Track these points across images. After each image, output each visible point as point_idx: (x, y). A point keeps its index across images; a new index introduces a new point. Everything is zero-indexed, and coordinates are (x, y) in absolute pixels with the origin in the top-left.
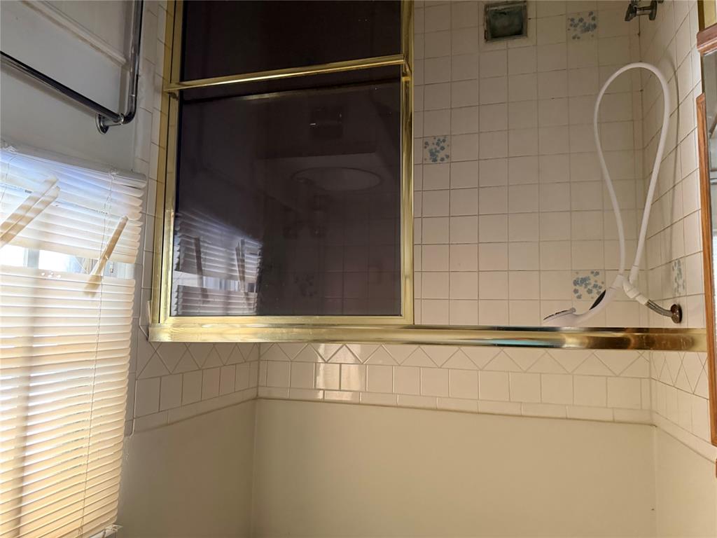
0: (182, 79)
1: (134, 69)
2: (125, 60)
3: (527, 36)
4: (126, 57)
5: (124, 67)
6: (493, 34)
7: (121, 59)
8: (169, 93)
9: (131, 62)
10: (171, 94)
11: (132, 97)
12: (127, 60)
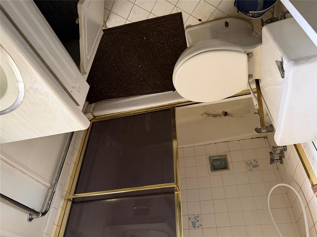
0: (75, 193)
1: (53, 190)
2: (50, 186)
3: (229, 169)
4: (51, 184)
5: (49, 189)
6: (214, 168)
7: (49, 185)
8: (68, 199)
9: (53, 186)
10: (69, 200)
11: (49, 203)
12: (51, 186)
